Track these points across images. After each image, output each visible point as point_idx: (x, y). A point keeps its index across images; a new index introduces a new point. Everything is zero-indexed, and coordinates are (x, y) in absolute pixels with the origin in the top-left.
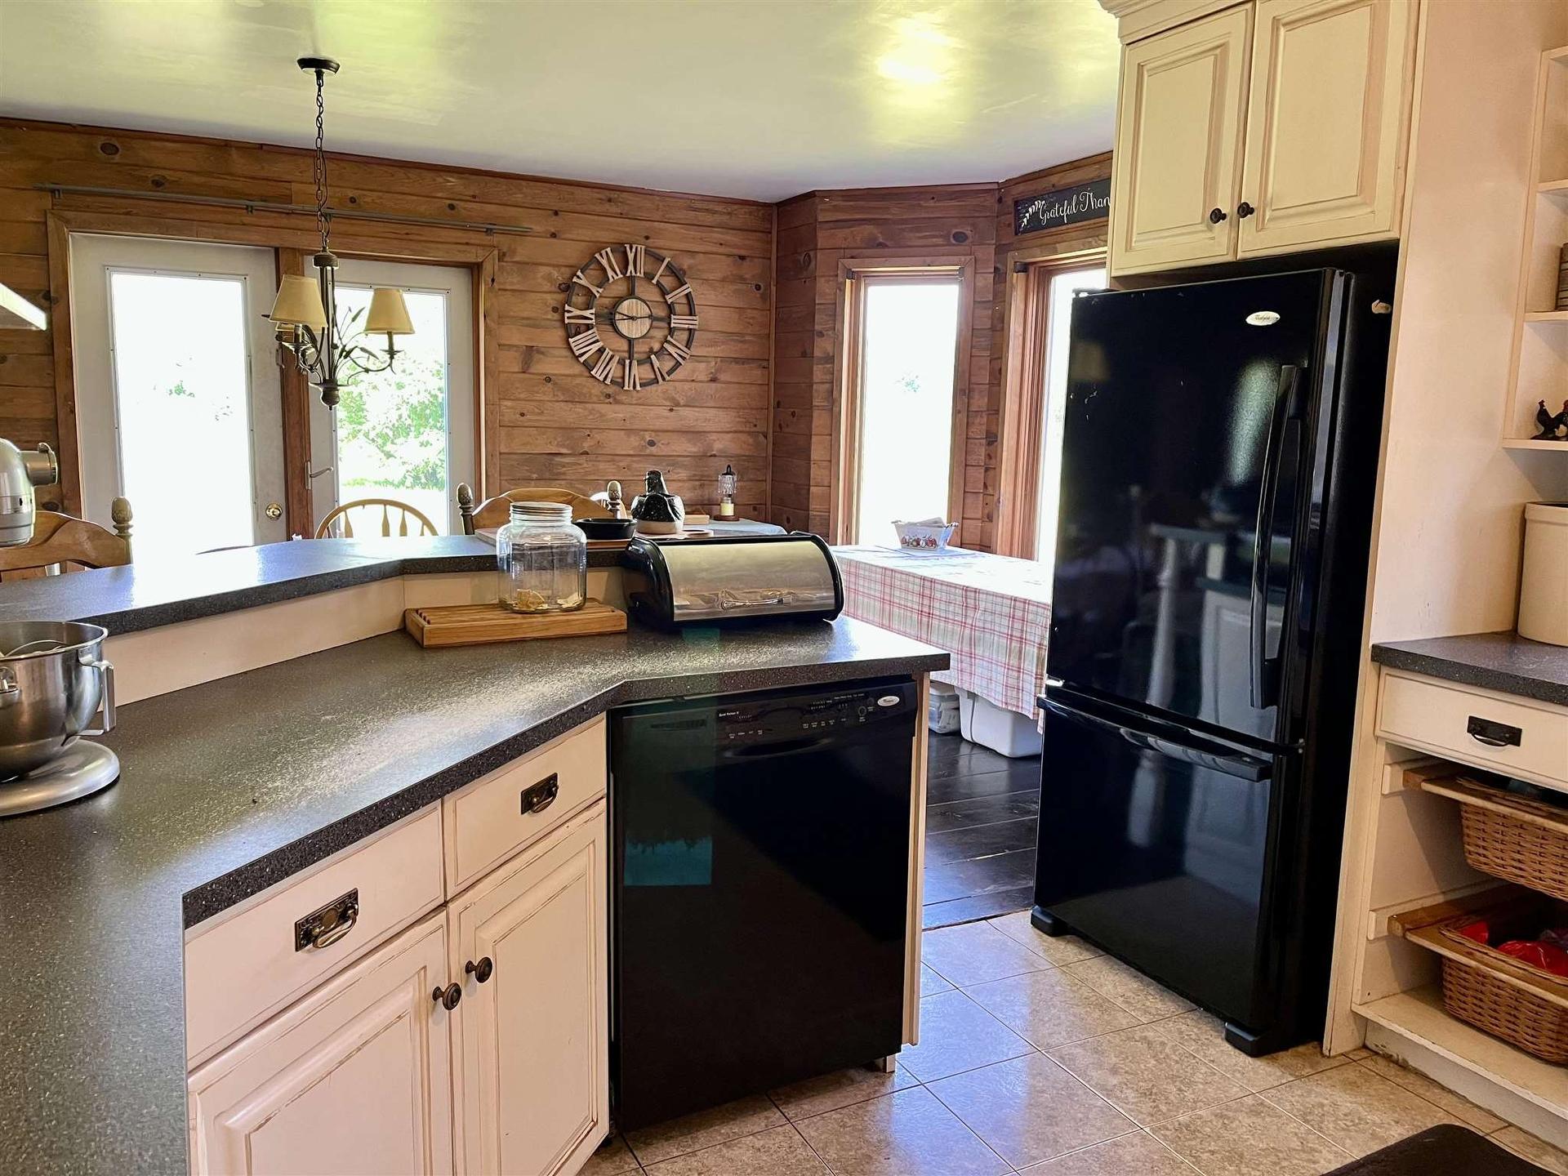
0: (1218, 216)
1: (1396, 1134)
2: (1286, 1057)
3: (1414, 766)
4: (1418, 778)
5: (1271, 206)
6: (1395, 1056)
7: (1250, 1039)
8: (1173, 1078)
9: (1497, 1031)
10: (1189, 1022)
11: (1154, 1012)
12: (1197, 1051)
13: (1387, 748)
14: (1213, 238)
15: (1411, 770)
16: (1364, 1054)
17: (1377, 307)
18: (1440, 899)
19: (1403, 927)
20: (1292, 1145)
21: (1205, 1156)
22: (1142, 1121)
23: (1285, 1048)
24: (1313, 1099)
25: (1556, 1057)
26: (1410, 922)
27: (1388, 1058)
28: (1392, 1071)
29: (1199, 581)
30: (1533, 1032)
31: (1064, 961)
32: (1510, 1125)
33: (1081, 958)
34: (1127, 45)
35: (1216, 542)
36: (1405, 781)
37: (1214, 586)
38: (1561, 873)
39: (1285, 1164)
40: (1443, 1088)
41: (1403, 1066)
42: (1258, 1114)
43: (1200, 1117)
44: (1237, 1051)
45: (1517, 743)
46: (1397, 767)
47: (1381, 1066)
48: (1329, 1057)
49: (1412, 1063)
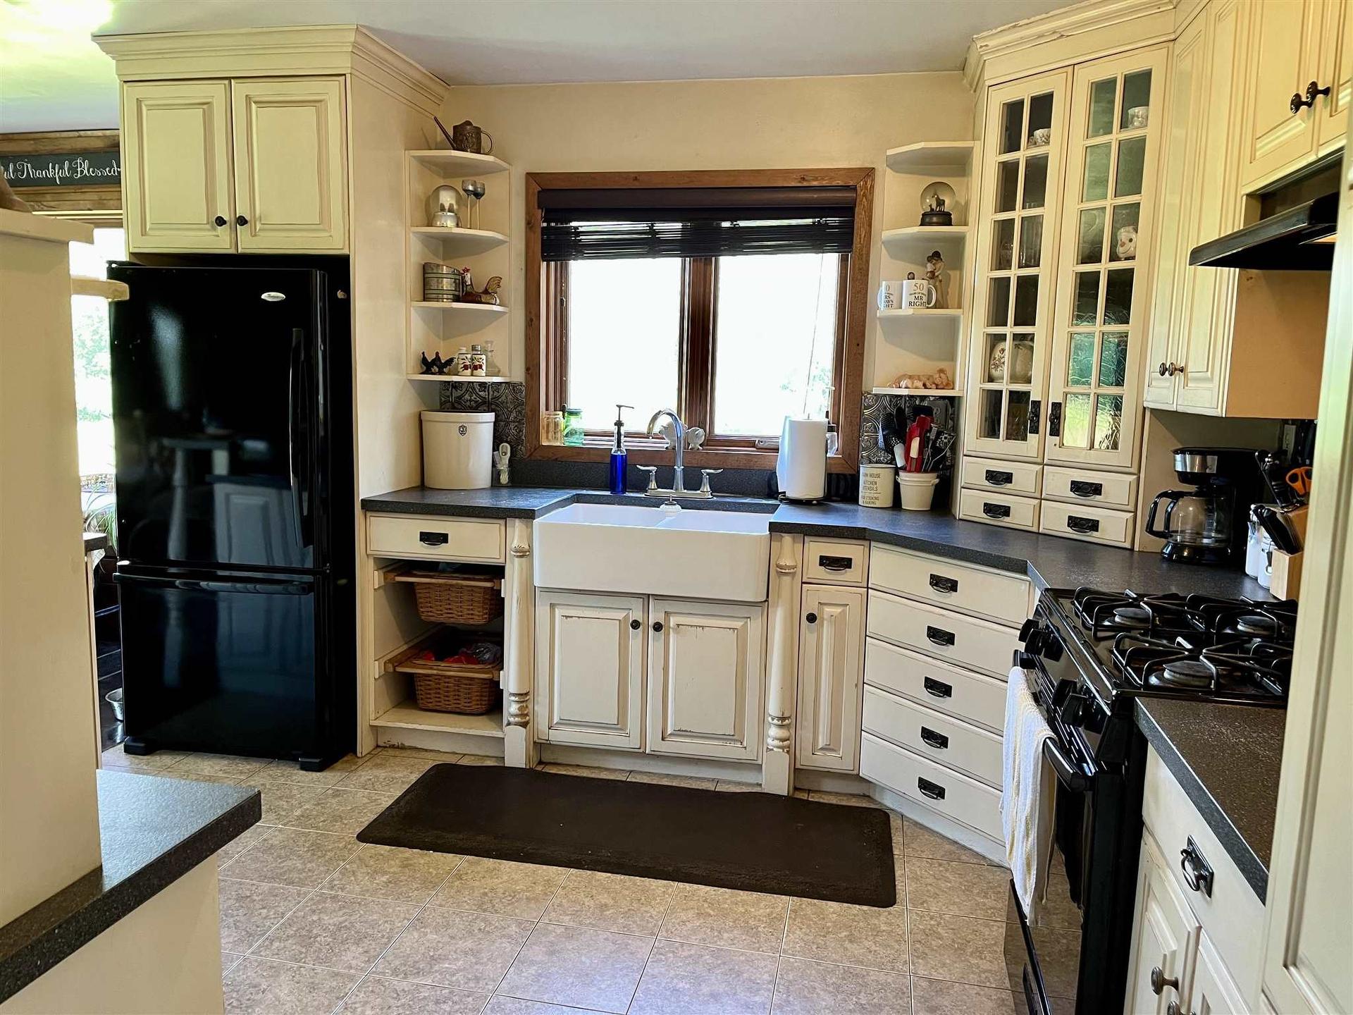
0: (220, 221)
1: (414, 778)
2: (338, 765)
3: (389, 569)
4: (392, 575)
5: (260, 220)
6: (397, 744)
7: (317, 761)
8: (280, 798)
9: (450, 708)
10: (272, 768)
11: (246, 771)
12: (287, 781)
13: (375, 562)
14: (218, 236)
15: (389, 571)
16: (379, 750)
17: (340, 295)
18: (405, 647)
19: (393, 665)
20: (364, 802)
21: (321, 824)
22: (276, 824)
23: (336, 761)
24: (363, 779)
25: (480, 711)
26: (397, 661)
27: (393, 747)
28: (397, 752)
29: (208, 478)
30: (469, 700)
31: (165, 765)
32: (465, 755)
33: (177, 760)
34: (124, 82)
35: (220, 448)
36: (385, 579)
37: (221, 479)
38: (472, 609)
39: (365, 811)
40: (426, 750)
41: (402, 748)
42: (338, 796)
43: (308, 809)
44: (310, 773)
45: (447, 542)
46: (381, 572)
47: (391, 752)
48: (362, 757)
49: (407, 744)
